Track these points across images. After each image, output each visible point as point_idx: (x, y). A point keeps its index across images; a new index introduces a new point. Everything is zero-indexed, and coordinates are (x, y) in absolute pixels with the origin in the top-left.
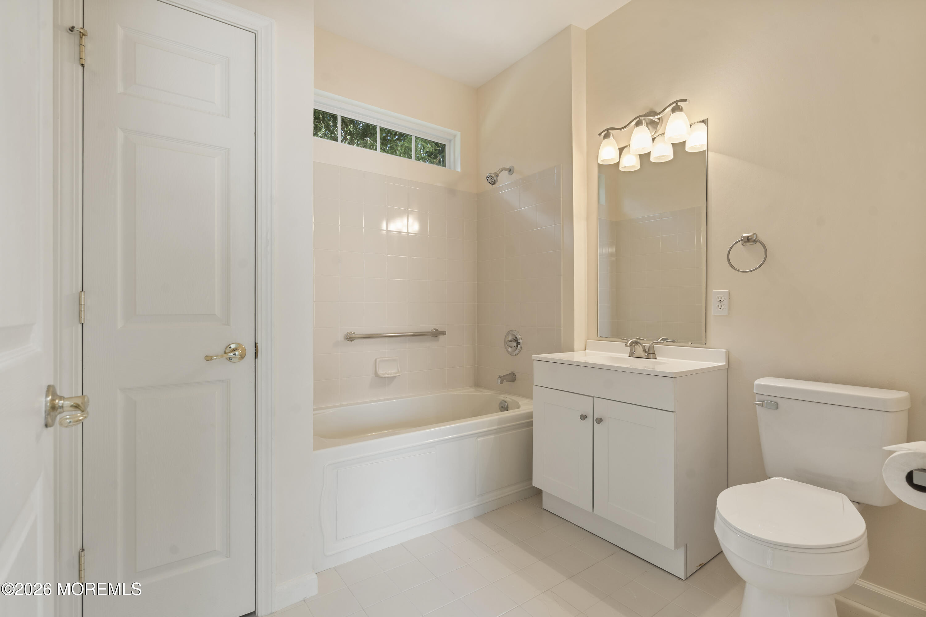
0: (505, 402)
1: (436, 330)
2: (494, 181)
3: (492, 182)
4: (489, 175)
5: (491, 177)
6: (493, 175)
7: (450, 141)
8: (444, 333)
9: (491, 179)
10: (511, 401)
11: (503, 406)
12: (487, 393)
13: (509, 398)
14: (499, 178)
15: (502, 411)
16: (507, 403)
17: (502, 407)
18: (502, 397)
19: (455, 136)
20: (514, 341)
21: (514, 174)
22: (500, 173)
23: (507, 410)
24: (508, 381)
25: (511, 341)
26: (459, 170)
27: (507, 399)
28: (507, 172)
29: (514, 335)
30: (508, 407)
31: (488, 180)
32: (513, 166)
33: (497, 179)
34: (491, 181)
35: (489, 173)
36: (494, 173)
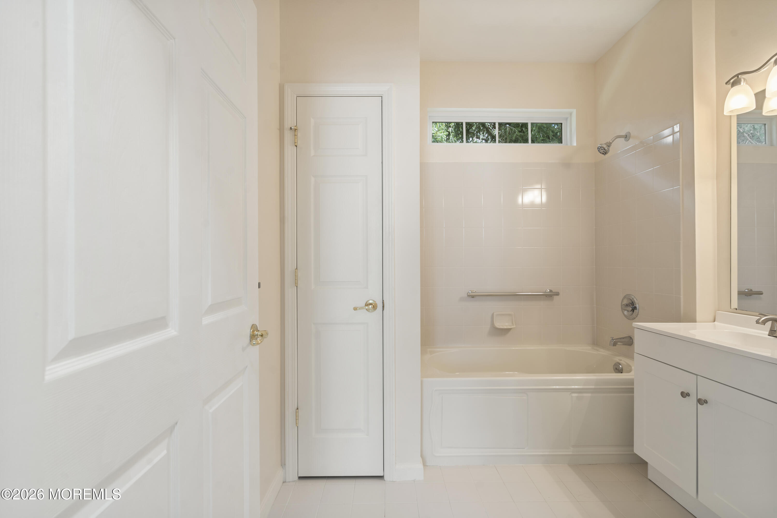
0: (620, 364)
1: (551, 291)
2: (605, 151)
3: (604, 152)
4: (600, 146)
5: (602, 148)
6: (605, 146)
7: (567, 119)
8: (557, 294)
9: (602, 149)
10: (625, 364)
11: (618, 368)
12: (603, 352)
13: (624, 361)
14: (611, 148)
15: (616, 373)
16: (621, 366)
17: (616, 369)
18: (617, 359)
19: (571, 114)
20: (631, 305)
21: (631, 140)
22: (613, 142)
23: (622, 373)
24: (625, 345)
25: (627, 305)
26: (575, 144)
27: (621, 362)
28: (623, 139)
29: (630, 299)
30: (622, 369)
31: (599, 151)
32: (629, 132)
33: (609, 149)
34: (601, 151)
35: (600, 144)
36: (605, 144)
